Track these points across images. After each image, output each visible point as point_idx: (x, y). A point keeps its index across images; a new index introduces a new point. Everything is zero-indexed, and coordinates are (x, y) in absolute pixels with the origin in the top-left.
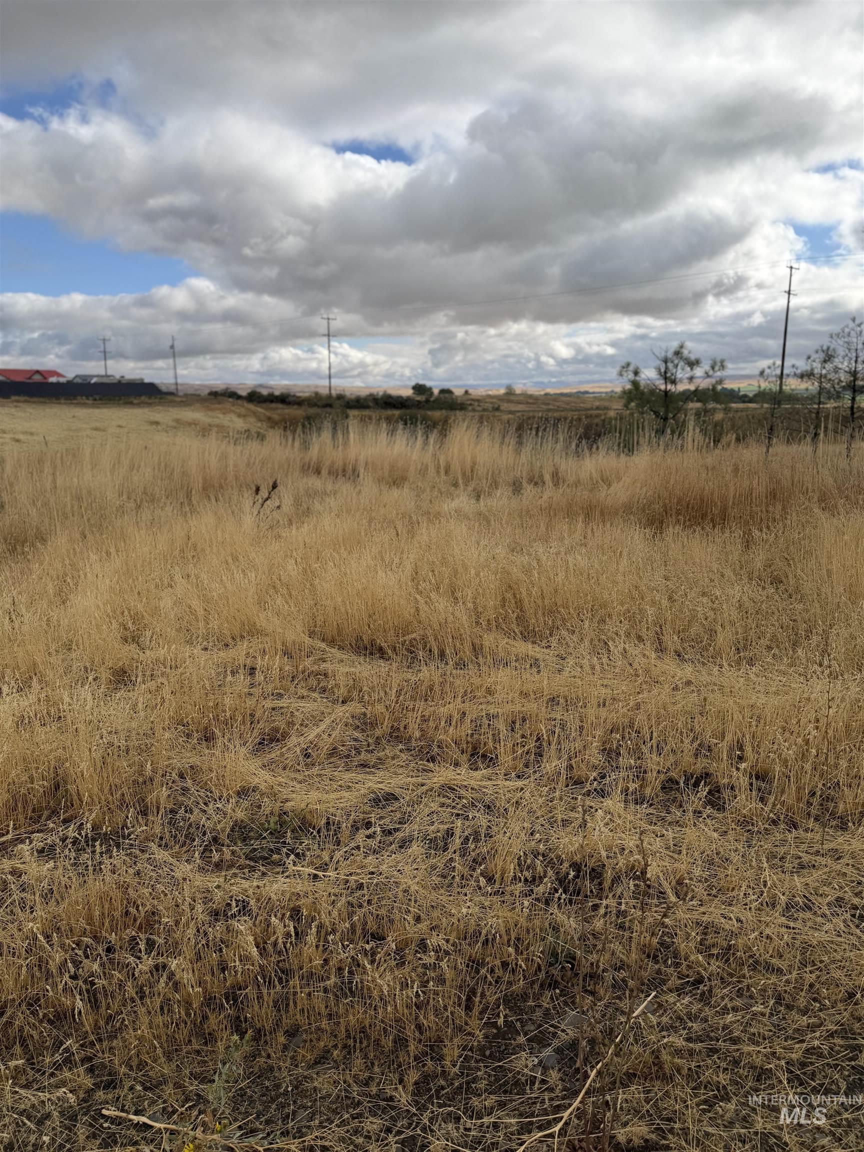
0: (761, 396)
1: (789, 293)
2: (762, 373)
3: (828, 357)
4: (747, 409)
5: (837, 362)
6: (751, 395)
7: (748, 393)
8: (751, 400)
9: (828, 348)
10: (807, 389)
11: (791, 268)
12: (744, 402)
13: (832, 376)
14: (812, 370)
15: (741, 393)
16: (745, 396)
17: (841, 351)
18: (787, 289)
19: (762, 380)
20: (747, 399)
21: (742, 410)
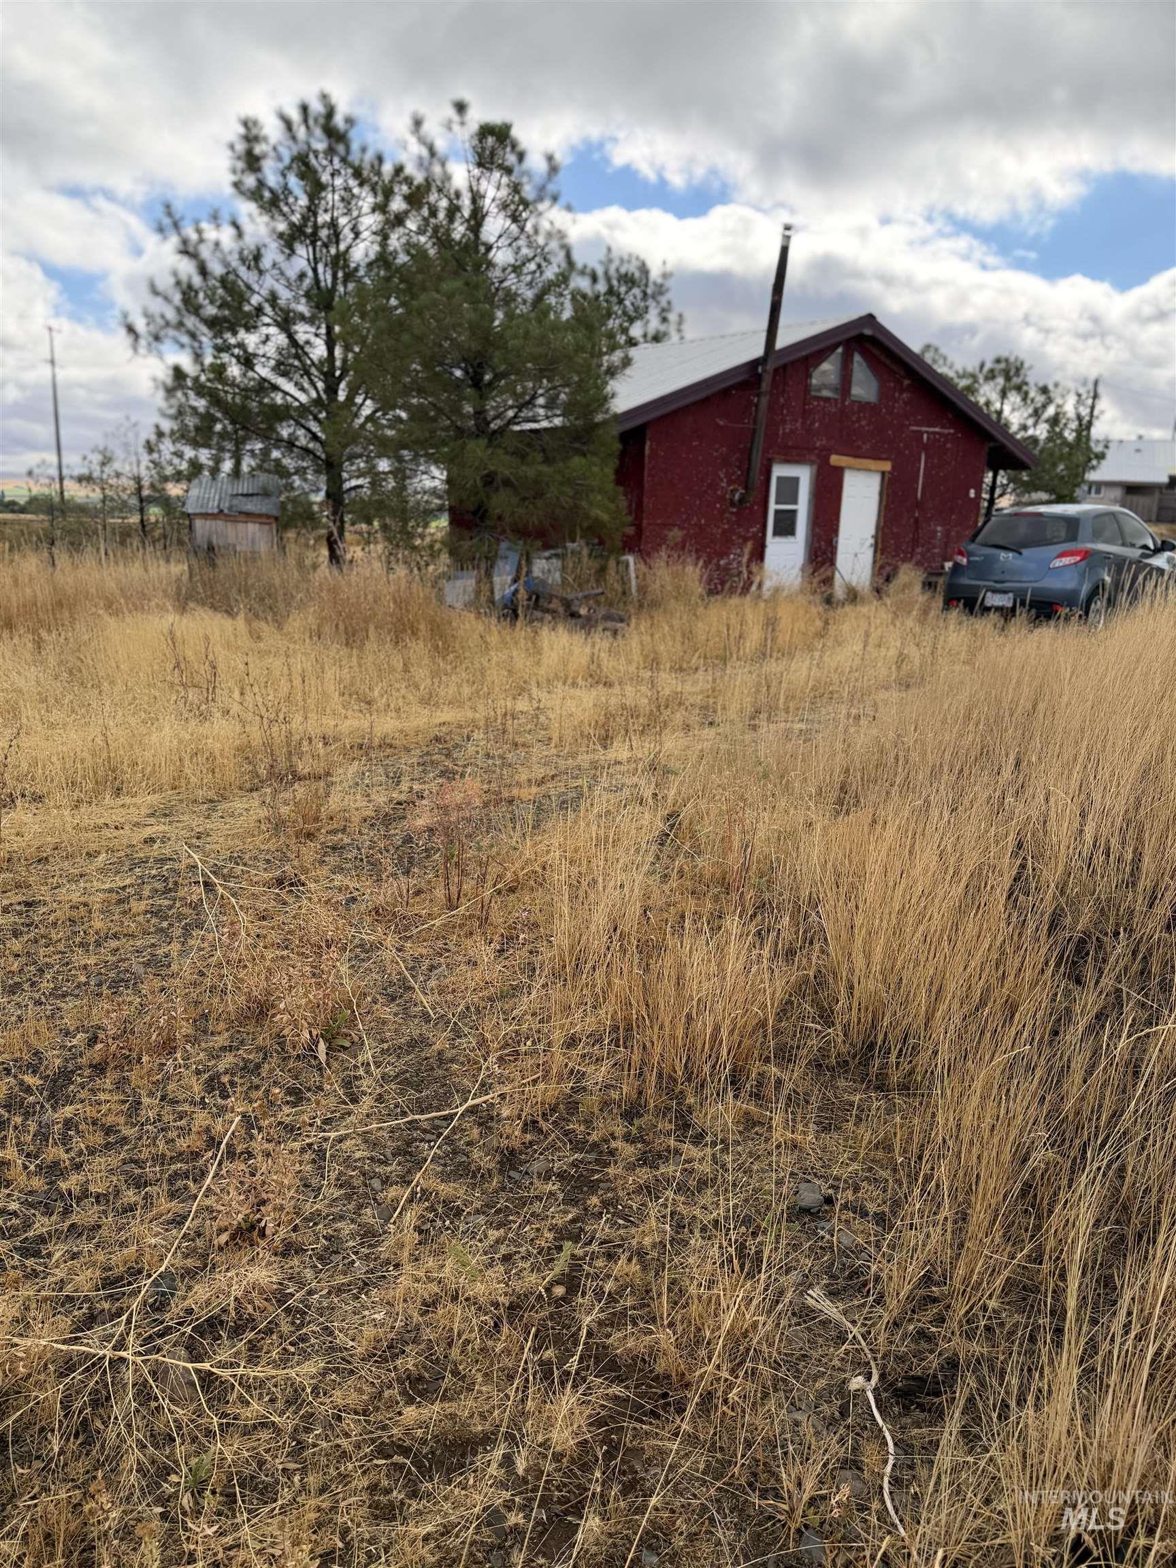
0: (35, 504)
1: (52, 362)
2: (30, 473)
3: (106, 461)
4: (19, 522)
5: (117, 466)
6: (22, 502)
7: (17, 499)
8: (23, 510)
9: (106, 449)
10: (88, 497)
11: (50, 329)
12: (13, 511)
13: (113, 481)
14: (91, 473)
15: (7, 499)
16: (13, 503)
17: (119, 453)
18: (49, 357)
19: (31, 483)
20: (16, 508)
21: (13, 522)
